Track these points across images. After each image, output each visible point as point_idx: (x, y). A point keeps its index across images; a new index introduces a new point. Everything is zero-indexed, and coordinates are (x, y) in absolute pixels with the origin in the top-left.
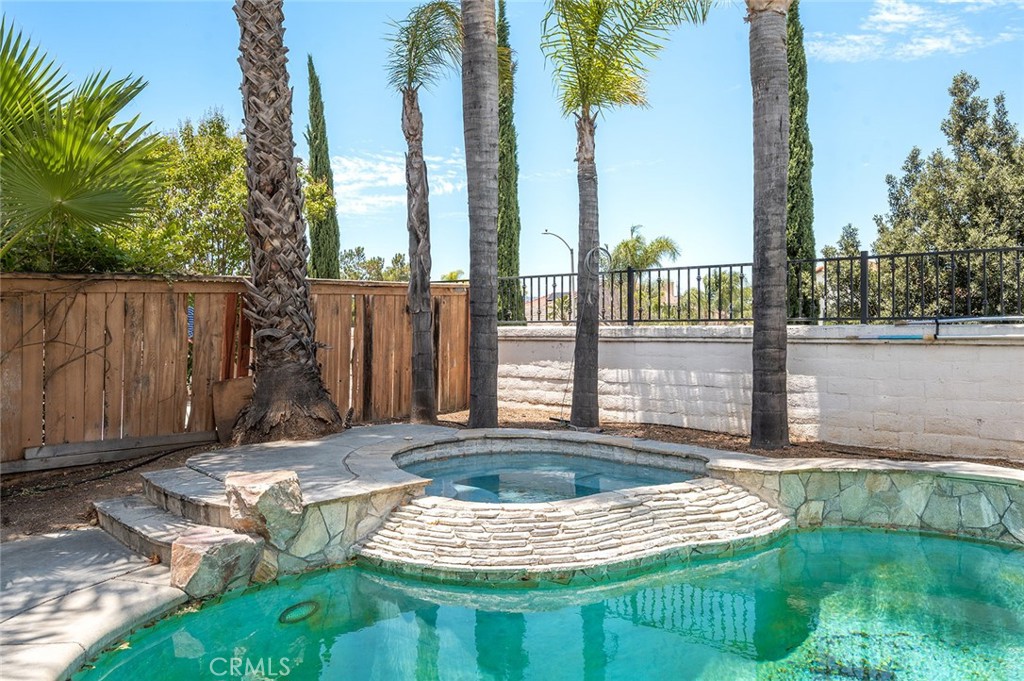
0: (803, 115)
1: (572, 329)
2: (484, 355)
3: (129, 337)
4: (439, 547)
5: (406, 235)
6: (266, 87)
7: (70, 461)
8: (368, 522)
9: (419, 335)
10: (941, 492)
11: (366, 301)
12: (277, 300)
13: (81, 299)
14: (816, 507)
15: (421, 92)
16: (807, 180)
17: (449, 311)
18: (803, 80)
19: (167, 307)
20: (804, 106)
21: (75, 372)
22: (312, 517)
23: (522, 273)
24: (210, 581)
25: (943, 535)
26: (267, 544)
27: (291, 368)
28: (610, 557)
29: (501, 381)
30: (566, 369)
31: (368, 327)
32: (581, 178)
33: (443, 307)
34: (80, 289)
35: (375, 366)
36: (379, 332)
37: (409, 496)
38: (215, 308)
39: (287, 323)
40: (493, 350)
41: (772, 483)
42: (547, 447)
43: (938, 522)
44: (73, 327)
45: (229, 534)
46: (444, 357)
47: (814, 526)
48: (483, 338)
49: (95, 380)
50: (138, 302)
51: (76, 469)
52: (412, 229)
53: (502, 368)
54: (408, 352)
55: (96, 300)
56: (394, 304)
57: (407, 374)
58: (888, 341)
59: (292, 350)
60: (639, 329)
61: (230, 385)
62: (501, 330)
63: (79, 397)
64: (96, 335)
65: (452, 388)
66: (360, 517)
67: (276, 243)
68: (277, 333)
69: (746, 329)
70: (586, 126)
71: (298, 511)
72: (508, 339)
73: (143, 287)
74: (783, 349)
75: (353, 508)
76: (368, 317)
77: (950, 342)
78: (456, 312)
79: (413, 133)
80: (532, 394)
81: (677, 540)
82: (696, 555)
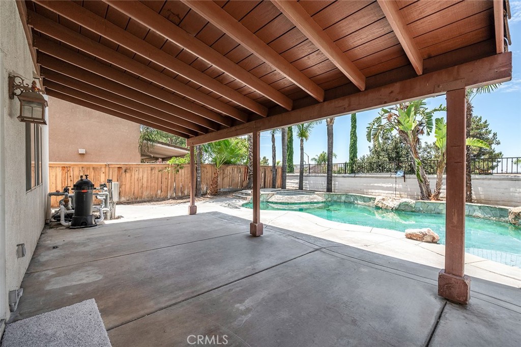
0: (355, 130)
1: (299, 174)
2: (284, 178)
3: (232, 173)
4: (278, 200)
5: (272, 158)
8: (268, 197)
9: (273, 174)
10: (347, 197)
11: (265, 169)
13: (227, 168)
14: (330, 199)
15: (275, 135)
16: (356, 144)
17: (278, 171)
18: (356, 123)
19: (237, 168)
20: (356, 128)
21: (226, 178)
23: (294, 164)
25: (347, 203)
28: (299, 202)
29: (287, 183)
30: (298, 181)
31: (265, 173)
32: (301, 149)
34: (227, 166)
35: (266, 180)
36: (267, 174)
37: (273, 194)
38: (243, 169)
40: (286, 177)
41: (323, 195)
44: (226, 171)
46: (278, 179)
47: (329, 201)
48: (284, 175)
49: (228, 179)
50: (234, 168)
51: (226, 192)
52: (273, 157)
53: (287, 181)
54: (272, 177)
55: (229, 168)
56: (269, 169)
57: (271, 181)
58: (348, 177)
60: (311, 174)
61: (245, 181)
62: (287, 174)
63: (227, 182)
64: (229, 173)
69: (326, 175)
70: (302, 141)
72: (288, 176)
73: (234, 166)
74: (331, 178)
75: (267, 195)
76: (265, 171)
77: (357, 177)
78: (280, 171)
79: (273, 141)
80: (293, 186)
81: (308, 201)
82: (311, 203)
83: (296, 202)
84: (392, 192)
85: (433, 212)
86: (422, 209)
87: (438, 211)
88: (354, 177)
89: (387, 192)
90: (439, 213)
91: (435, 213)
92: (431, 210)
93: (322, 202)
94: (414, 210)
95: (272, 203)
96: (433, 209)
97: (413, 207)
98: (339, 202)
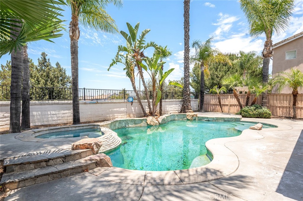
25: (120, 128)
42: (48, 132)
43: (119, 127)
58: (90, 103)
84: (125, 114)
89: (122, 114)
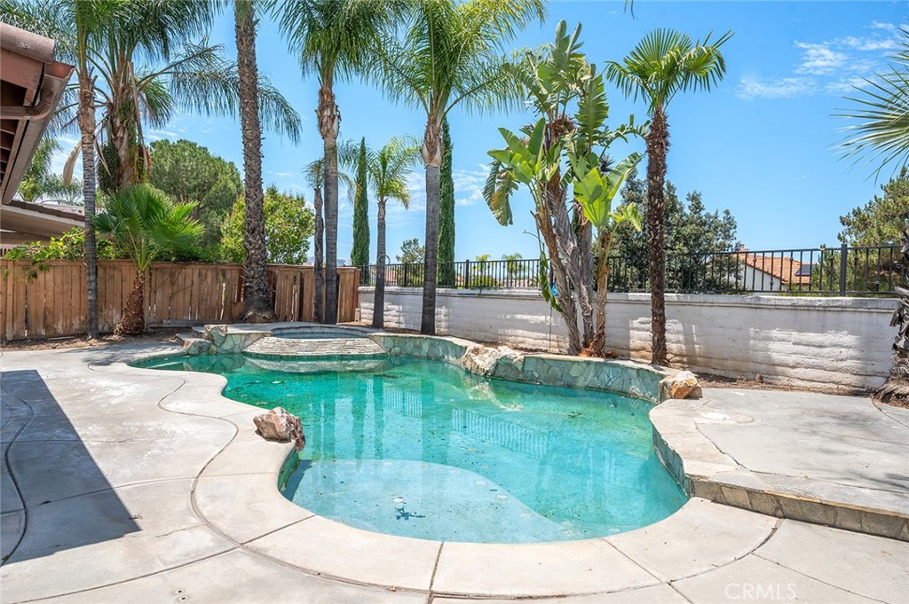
3: (200, 284)
6: (252, 194)
7: (177, 325)
8: (247, 342)
11: (301, 274)
12: (252, 272)
13: (184, 270)
14: (397, 349)
17: (344, 279)
19: (214, 273)
21: (181, 295)
22: (229, 338)
24: (194, 350)
26: (214, 344)
27: (256, 298)
28: (309, 354)
31: (302, 284)
33: (341, 277)
34: (184, 267)
35: (305, 301)
37: (263, 336)
38: (234, 275)
39: (256, 281)
41: (382, 340)
44: (180, 280)
45: (202, 340)
46: (342, 300)
47: (396, 355)
49: (188, 299)
50: (204, 272)
55: (189, 271)
56: (313, 275)
58: (469, 296)
59: (257, 291)
61: (239, 304)
63: (182, 304)
64: (188, 283)
65: (345, 313)
66: (245, 340)
67: (253, 252)
68: (252, 285)
71: (223, 335)
73: (206, 267)
75: (243, 337)
76: (302, 280)
77: (484, 296)
79: (317, 207)
81: (335, 352)
82: (342, 357)
83: (301, 354)
84: (544, 335)
85: (558, 383)
86: (537, 375)
87: (569, 380)
88: (480, 296)
89: (535, 334)
90: (570, 386)
91: (563, 386)
92: (556, 379)
93: (374, 357)
94: (521, 376)
95: (257, 356)
96: (560, 374)
97: (520, 368)
98: (417, 357)
